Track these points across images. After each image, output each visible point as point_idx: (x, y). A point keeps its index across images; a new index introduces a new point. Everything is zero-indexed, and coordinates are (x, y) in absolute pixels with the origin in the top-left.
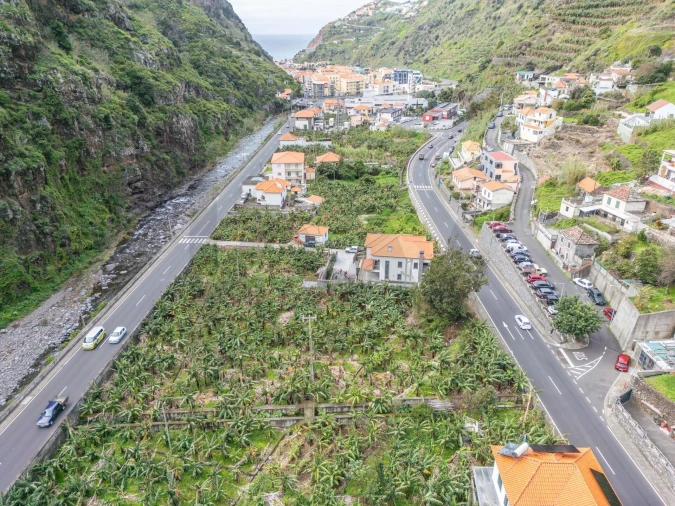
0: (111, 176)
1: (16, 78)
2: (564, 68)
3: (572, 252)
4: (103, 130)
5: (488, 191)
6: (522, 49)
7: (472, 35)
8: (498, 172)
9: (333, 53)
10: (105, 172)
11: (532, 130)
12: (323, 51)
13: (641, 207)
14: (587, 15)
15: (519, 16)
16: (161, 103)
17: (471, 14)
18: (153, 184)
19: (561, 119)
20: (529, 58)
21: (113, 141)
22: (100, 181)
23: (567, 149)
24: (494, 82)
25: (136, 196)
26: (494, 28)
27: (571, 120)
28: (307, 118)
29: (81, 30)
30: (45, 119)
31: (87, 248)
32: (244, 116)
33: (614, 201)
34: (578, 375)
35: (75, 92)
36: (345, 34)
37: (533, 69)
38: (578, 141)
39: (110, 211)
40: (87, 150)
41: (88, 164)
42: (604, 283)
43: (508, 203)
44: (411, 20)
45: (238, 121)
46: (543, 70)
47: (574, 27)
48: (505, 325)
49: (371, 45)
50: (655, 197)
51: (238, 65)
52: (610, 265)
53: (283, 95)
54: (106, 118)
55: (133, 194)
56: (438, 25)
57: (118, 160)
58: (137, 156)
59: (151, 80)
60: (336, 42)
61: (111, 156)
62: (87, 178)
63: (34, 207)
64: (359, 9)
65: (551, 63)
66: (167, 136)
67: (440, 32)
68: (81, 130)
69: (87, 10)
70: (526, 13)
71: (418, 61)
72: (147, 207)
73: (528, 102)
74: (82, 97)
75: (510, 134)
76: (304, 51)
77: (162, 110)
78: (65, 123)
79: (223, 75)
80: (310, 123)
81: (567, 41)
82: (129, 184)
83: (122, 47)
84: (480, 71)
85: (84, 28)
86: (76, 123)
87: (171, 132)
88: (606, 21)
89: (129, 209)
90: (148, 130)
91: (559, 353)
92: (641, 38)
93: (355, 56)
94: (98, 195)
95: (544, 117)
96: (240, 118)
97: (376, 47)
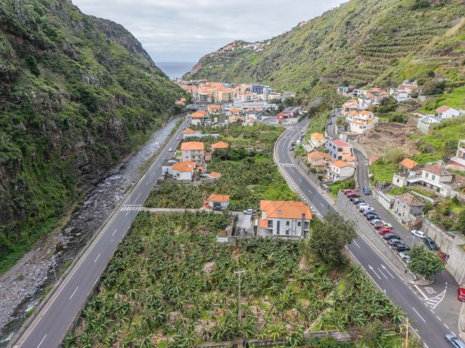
0: (67, 162)
1: (2, 95)
2: (368, 85)
3: (407, 212)
4: (63, 130)
5: (336, 168)
6: (339, 72)
7: (301, 63)
8: (340, 154)
9: (209, 74)
10: (63, 160)
11: (358, 126)
12: (202, 73)
13: (449, 179)
14: (380, 51)
15: (331, 52)
16: (101, 109)
17: (299, 50)
18: (97, 167)
19: (377, 118)
20: (344, 79)
21: (69, 137)
22: (60, 167)
23: (384, 138)
24: (322, 93)
25: (84, 176)
26: (315, 59)
27: (384, 119)
28: (200, 118)
29: (45, 61)
30: (22, 124)
31: (49, 217)
32: (155, 116)
33: (431, 175)
34: (433, 306)
35: (43, 104)
36: (217, 62)
37: (347, 86)
38: (391, 133)
39: (67, 188)
40: (51, 144)
41: (50, 154)
42: (434, 234)
43: (350, 175)
44: (260, 54)
45: (152, 120)
46: (355, 86)
47: (372, 58)
48: (371, 268)
49: (234, 69)
50: (458, 172)
51: (150, 83)
52: (436, 220)
53: (181, 102)
54: (65, 122)
55: (82, 174)
56: (278, 57)
57: (73, 150)
58: (85, 148)
59: (95, 95)
60: (210, 67)
61: (67, 148)
62: (50, 164)
63: (13, 188)
64: (225, 47)
65: (359, 81)
66: (105, 132)
67: (280, 61)
68: (48, 130)
69: (50, 48)
70: (335, 50)
71: (266, 79)
72: (92, 183)
73: (352, 107)
74: (48, 107)
75: (344, 129)
76: (189, 73)
77: (103, 115)
78: (36, 126)
79: (140, 90)
80: (201, 121)
81: (368, 68)
82: (80, 168)
83: (74, 72)
84: (312, 86)
85: (48, 59)
86: (44, 126)
87: (108, 129)
88: (393, 54)
89: (79, 186)
90: (93, 129)
91: (414, 288)
92: (419, 66)
93: (223, 76)
94: (58, 177)
95: (365, 117)
96: (152, 118)
97: (238, 71)
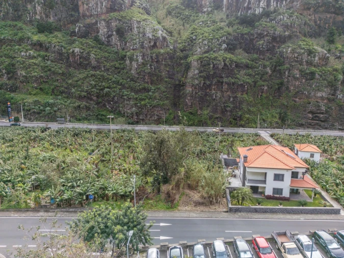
0: (298, 104)
1: (267, 50)
4: (307, 80)
10: (295, 101)
18: (335, 120)
30: (268, 68)
39: (280, 119)
40: (288, 87)
41: (284, 94)
54: (312, 74)
55: (313, 119)
57: (308, 97)
61: (303, 93)
68: (290, 77)
74: (301, 61)
78: (279, 72)
86: (287, 73)
